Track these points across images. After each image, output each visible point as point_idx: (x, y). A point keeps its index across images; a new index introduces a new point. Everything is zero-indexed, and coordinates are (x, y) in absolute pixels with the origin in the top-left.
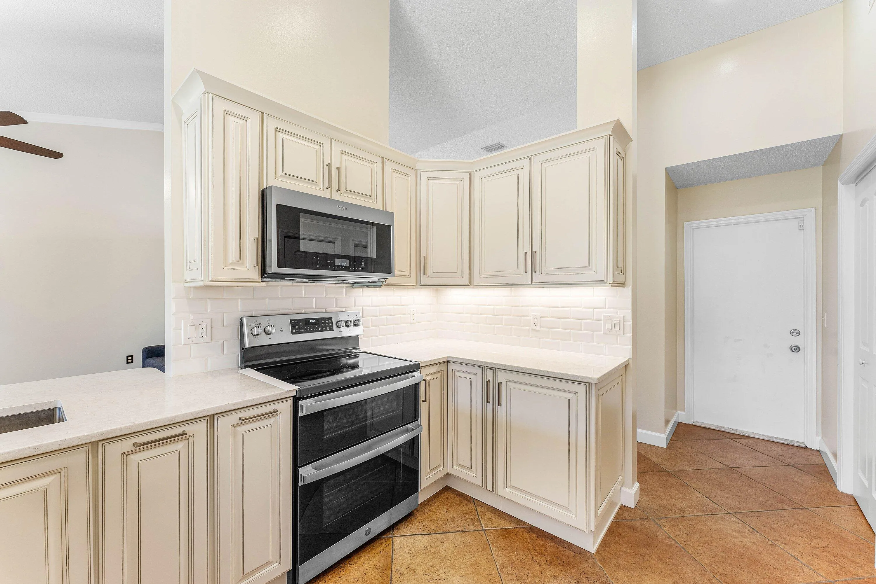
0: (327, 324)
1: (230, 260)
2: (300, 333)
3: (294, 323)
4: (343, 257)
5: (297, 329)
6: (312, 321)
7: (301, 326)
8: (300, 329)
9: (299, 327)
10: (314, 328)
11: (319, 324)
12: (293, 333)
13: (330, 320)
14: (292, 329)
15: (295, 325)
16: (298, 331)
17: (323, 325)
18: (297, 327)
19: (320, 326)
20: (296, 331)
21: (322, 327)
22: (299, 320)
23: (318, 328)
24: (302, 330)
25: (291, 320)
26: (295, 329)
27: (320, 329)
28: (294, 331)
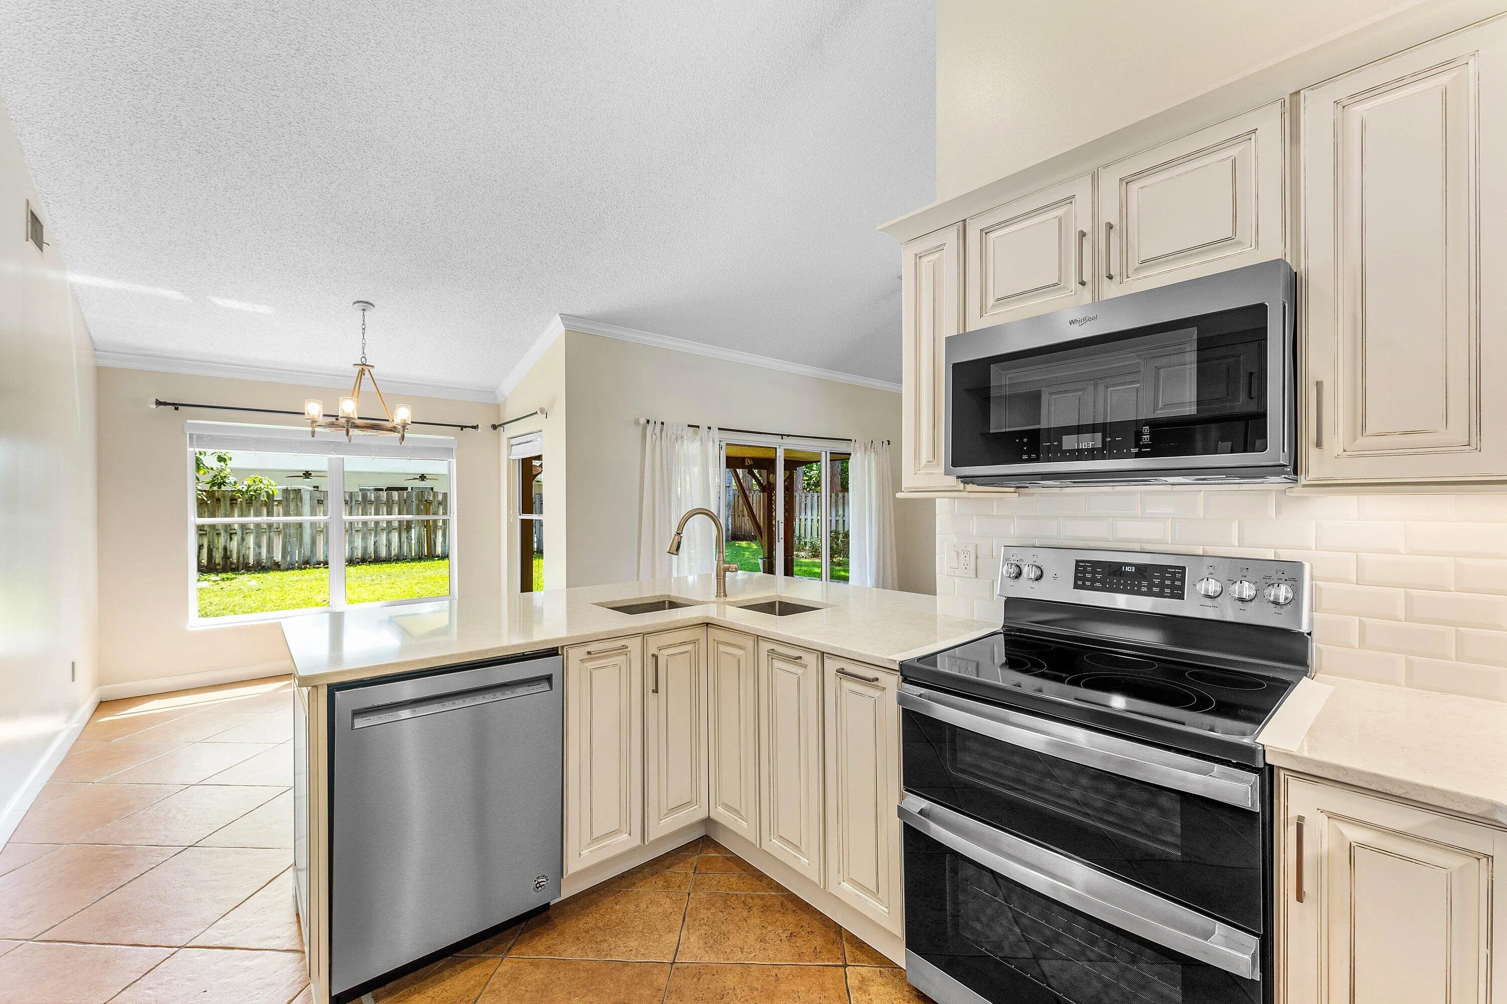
0: (1168, 582)
1: (924, 461)
2: (1092, 588)
3: (1081, 567)
4: (1079, 430)
5: (1088, 580)
6: (1127, 569)
7: (1099, 576)
8: (1093, 580)
9: (1094, 576)
10: (1129, 585)
11: (1145, 579)
12: (1076, 587)
13: (1179, 573)
14: (1076, 578)
15: (1085, 572)
16: (1088, 583)
17: (1157, 581)
18: (1088, 576)
19: (1145, 583)
20: (1084, 583)
21: (1150, 587)
22: (1096, 564)
23: (1140, 586)
24: (1098, 584)
25: (1077, 562)
26: (1084, 579)
27: (1144, 589)
28: (1080, 583)
